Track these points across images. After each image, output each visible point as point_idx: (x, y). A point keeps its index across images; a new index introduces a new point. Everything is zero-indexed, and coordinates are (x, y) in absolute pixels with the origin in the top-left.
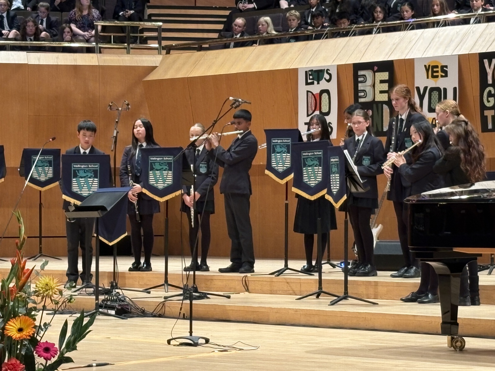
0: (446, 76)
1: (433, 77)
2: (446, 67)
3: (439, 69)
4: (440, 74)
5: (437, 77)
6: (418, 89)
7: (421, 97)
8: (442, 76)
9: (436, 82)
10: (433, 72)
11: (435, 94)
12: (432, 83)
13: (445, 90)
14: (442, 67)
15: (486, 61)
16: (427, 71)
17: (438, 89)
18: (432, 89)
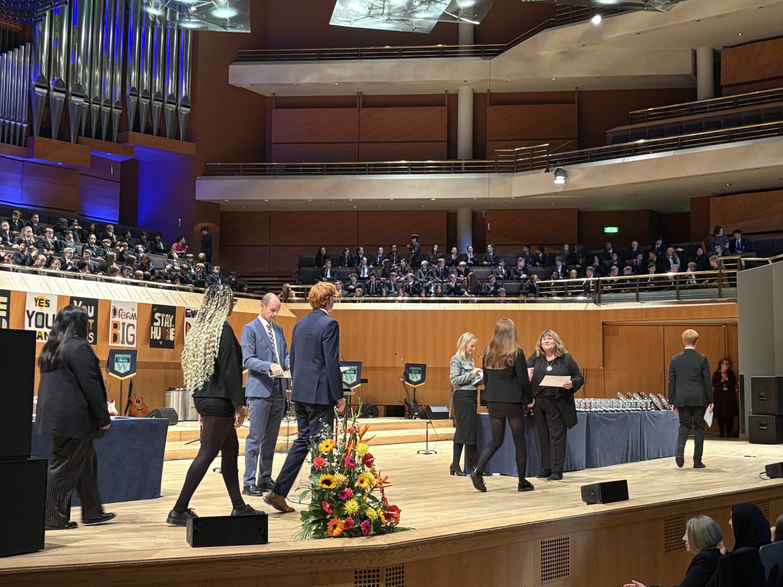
0: (48, 306)
1: (40, 305)
2: (49, 301)
3: (44, 302)
4: (44, 304)
5: (42, 306)
6: (28, 312)
7: (30, 317)
8: (46, 306)
9: (41, 309)
10: (40, 303)
11: (40, 317)
12: (38, 309)
13: (47, 315)
14: (46, 301)
15: (75, 302)
16: (36, 301)
17: (42, 314)
18: (38, 314)
